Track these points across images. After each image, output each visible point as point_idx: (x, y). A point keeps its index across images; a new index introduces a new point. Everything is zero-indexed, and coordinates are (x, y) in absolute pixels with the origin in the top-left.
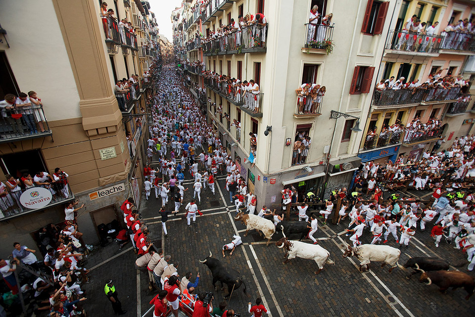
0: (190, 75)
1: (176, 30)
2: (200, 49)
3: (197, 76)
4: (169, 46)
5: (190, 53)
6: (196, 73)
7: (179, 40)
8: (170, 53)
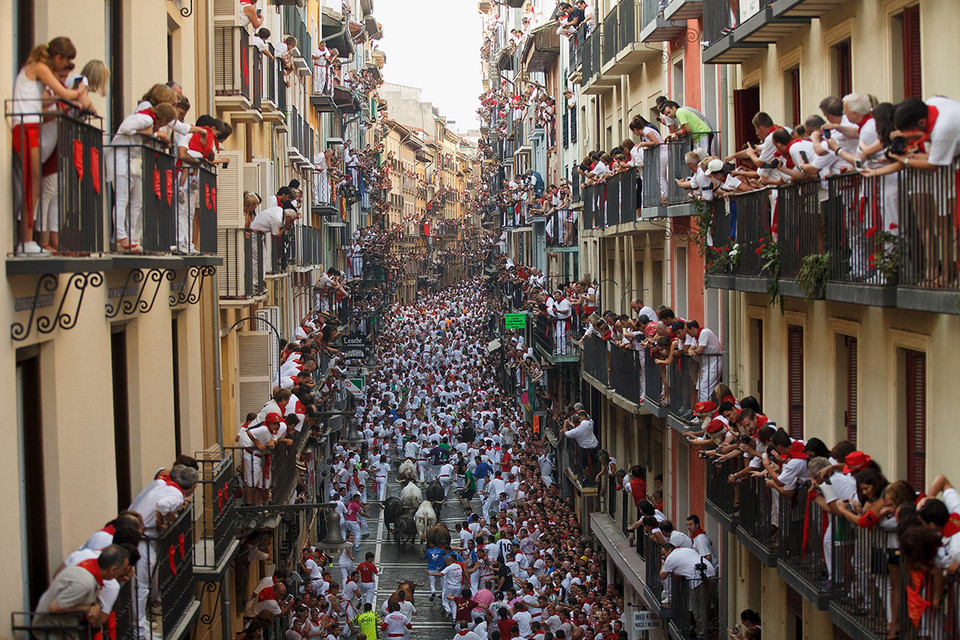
0: (596, 406)
1: (506, 62)
2: (681, 223)
3: (651, 426)
4: (445, 164)
5: (606, 243)
6: (647, 405)
7: (529, 133)
8: (453, 212)
